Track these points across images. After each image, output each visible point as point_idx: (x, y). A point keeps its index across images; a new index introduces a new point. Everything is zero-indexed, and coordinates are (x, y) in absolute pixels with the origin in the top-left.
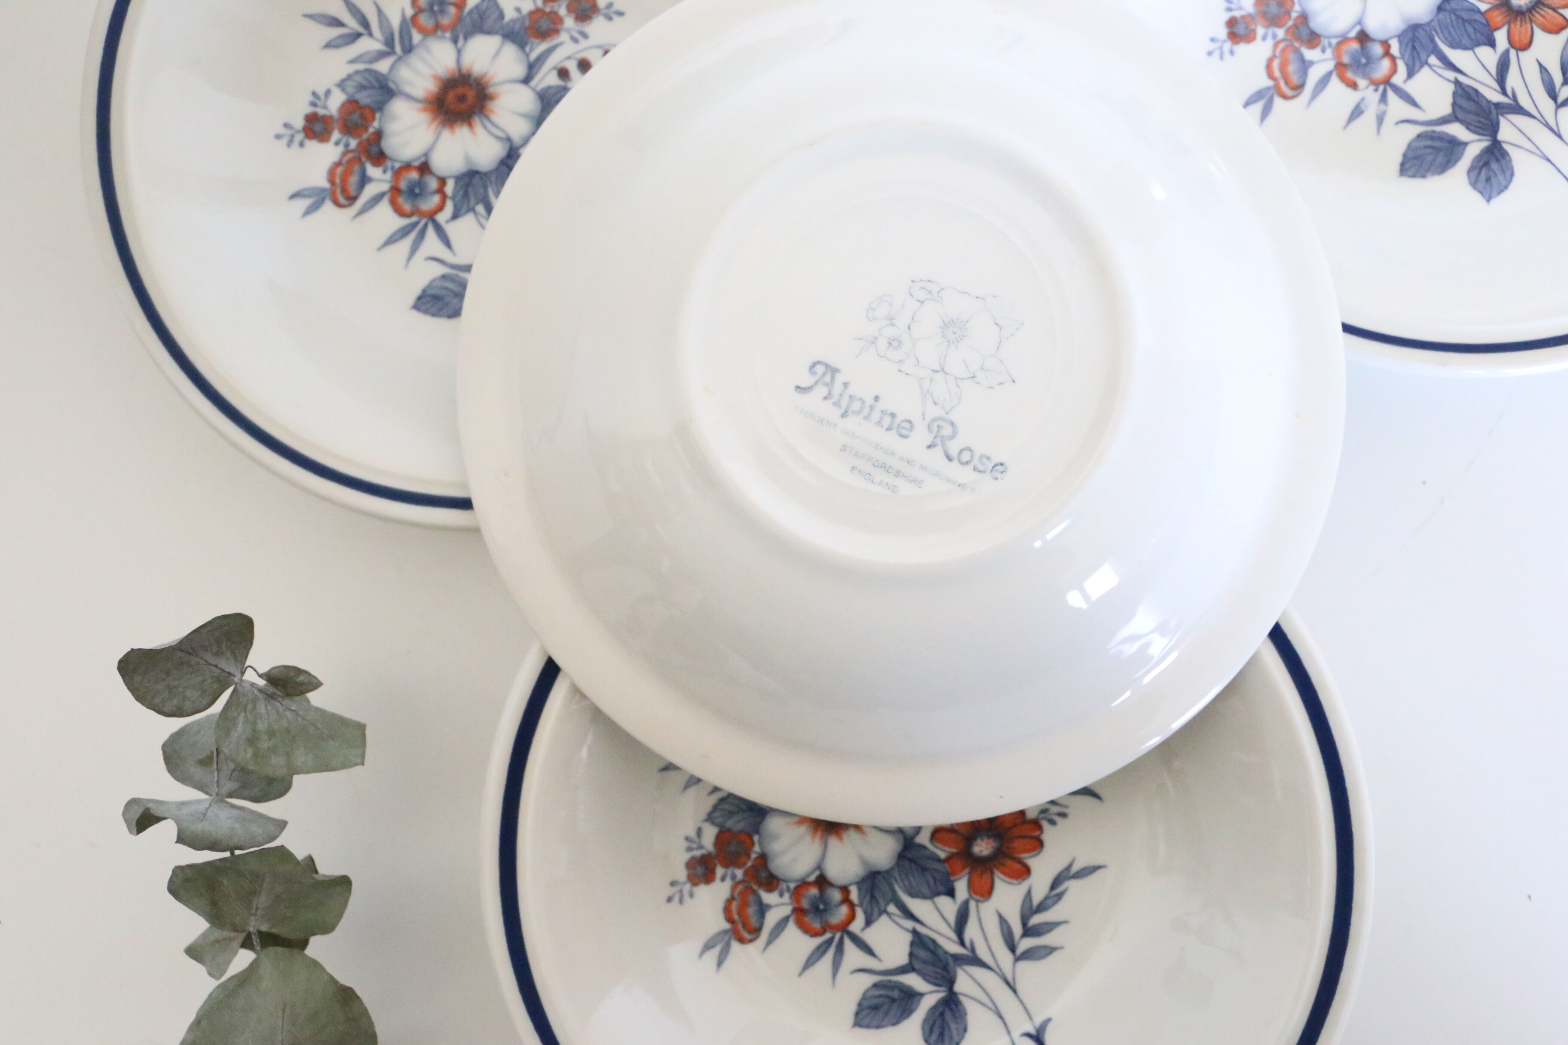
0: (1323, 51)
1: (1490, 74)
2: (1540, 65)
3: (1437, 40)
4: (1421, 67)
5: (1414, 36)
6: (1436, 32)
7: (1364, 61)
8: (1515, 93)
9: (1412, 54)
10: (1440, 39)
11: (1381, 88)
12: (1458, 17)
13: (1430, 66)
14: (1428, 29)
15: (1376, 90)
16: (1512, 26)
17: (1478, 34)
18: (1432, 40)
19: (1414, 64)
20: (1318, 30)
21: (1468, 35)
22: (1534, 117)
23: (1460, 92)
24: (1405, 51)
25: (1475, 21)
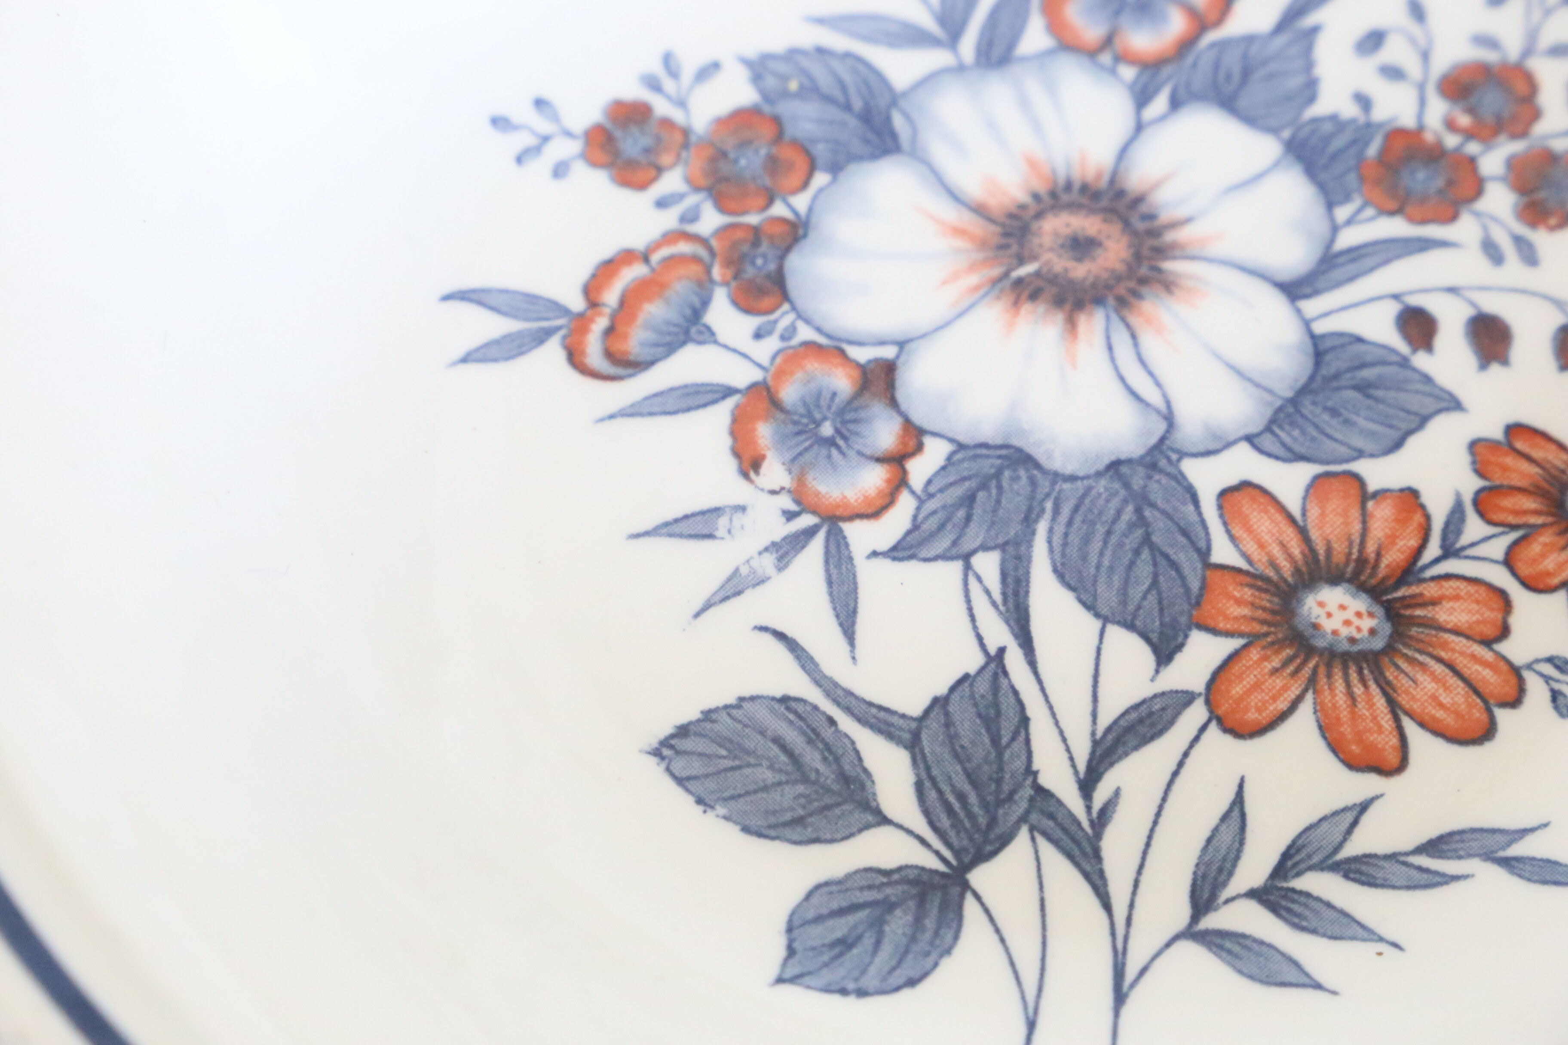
0: (758, 335)
1: (1094, 715)
2: (1239, 800)
3: (1042, 528)
4: (944, 557)
5: (998, 474)
6: (1056, 511)
7: (827, 430)
8: (1114, 812)
9: (949, 510)
10: (1051, 530)
11: (807, 520)
12: (1141, 520)
13: (968, 567)
14: (1044, 484)
15: (790, 516)
16: (1255, 654)
17: (1152, 598)
18: (1029, 521)
19: (933, 535)
20: (792, 284)
21: (1126, 583)
22: (1107, 907)
23: (983, 686)
24: (941, 490)
25: (1174, 565)
